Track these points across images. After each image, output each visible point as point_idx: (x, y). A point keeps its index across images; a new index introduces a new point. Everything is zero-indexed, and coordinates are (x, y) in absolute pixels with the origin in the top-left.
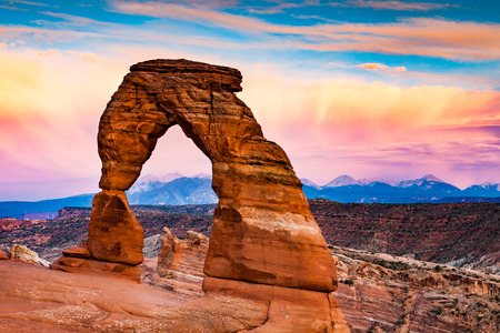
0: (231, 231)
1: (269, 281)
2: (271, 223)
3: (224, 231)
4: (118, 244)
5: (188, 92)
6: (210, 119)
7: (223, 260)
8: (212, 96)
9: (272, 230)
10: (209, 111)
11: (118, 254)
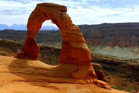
2: (78, 46)
3: (65, 48)
5: (56, 12)
8: (61, 13)
10: (61, 17)
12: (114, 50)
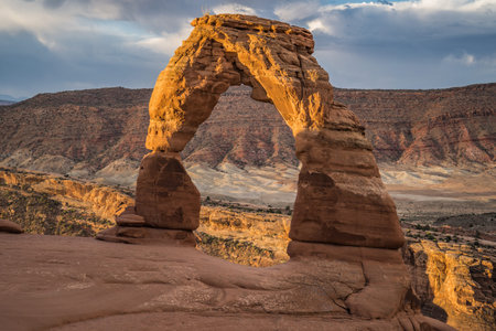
0: (321, 195)
1: (358, 243)
2: (363, 187)
3: (314, 196)
4: (180, 209)
5: (278, 54)
6: (302, 83)
7: (313, 224)
8: (299, 58)
9: (365, 195)
10: (300, 75)
11: (181, 221)
12: (218, 176)
